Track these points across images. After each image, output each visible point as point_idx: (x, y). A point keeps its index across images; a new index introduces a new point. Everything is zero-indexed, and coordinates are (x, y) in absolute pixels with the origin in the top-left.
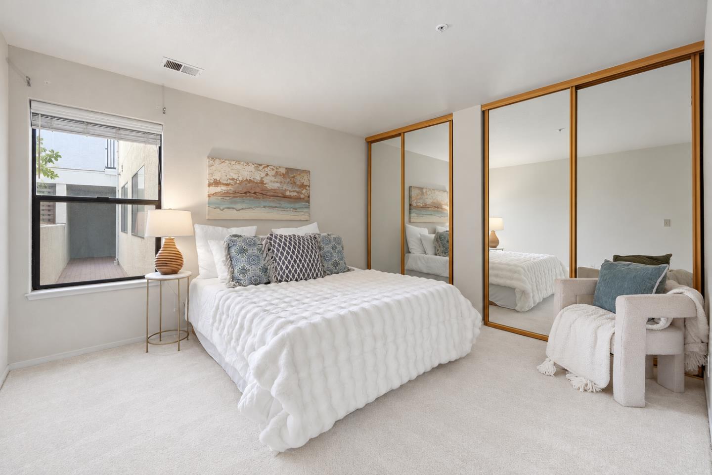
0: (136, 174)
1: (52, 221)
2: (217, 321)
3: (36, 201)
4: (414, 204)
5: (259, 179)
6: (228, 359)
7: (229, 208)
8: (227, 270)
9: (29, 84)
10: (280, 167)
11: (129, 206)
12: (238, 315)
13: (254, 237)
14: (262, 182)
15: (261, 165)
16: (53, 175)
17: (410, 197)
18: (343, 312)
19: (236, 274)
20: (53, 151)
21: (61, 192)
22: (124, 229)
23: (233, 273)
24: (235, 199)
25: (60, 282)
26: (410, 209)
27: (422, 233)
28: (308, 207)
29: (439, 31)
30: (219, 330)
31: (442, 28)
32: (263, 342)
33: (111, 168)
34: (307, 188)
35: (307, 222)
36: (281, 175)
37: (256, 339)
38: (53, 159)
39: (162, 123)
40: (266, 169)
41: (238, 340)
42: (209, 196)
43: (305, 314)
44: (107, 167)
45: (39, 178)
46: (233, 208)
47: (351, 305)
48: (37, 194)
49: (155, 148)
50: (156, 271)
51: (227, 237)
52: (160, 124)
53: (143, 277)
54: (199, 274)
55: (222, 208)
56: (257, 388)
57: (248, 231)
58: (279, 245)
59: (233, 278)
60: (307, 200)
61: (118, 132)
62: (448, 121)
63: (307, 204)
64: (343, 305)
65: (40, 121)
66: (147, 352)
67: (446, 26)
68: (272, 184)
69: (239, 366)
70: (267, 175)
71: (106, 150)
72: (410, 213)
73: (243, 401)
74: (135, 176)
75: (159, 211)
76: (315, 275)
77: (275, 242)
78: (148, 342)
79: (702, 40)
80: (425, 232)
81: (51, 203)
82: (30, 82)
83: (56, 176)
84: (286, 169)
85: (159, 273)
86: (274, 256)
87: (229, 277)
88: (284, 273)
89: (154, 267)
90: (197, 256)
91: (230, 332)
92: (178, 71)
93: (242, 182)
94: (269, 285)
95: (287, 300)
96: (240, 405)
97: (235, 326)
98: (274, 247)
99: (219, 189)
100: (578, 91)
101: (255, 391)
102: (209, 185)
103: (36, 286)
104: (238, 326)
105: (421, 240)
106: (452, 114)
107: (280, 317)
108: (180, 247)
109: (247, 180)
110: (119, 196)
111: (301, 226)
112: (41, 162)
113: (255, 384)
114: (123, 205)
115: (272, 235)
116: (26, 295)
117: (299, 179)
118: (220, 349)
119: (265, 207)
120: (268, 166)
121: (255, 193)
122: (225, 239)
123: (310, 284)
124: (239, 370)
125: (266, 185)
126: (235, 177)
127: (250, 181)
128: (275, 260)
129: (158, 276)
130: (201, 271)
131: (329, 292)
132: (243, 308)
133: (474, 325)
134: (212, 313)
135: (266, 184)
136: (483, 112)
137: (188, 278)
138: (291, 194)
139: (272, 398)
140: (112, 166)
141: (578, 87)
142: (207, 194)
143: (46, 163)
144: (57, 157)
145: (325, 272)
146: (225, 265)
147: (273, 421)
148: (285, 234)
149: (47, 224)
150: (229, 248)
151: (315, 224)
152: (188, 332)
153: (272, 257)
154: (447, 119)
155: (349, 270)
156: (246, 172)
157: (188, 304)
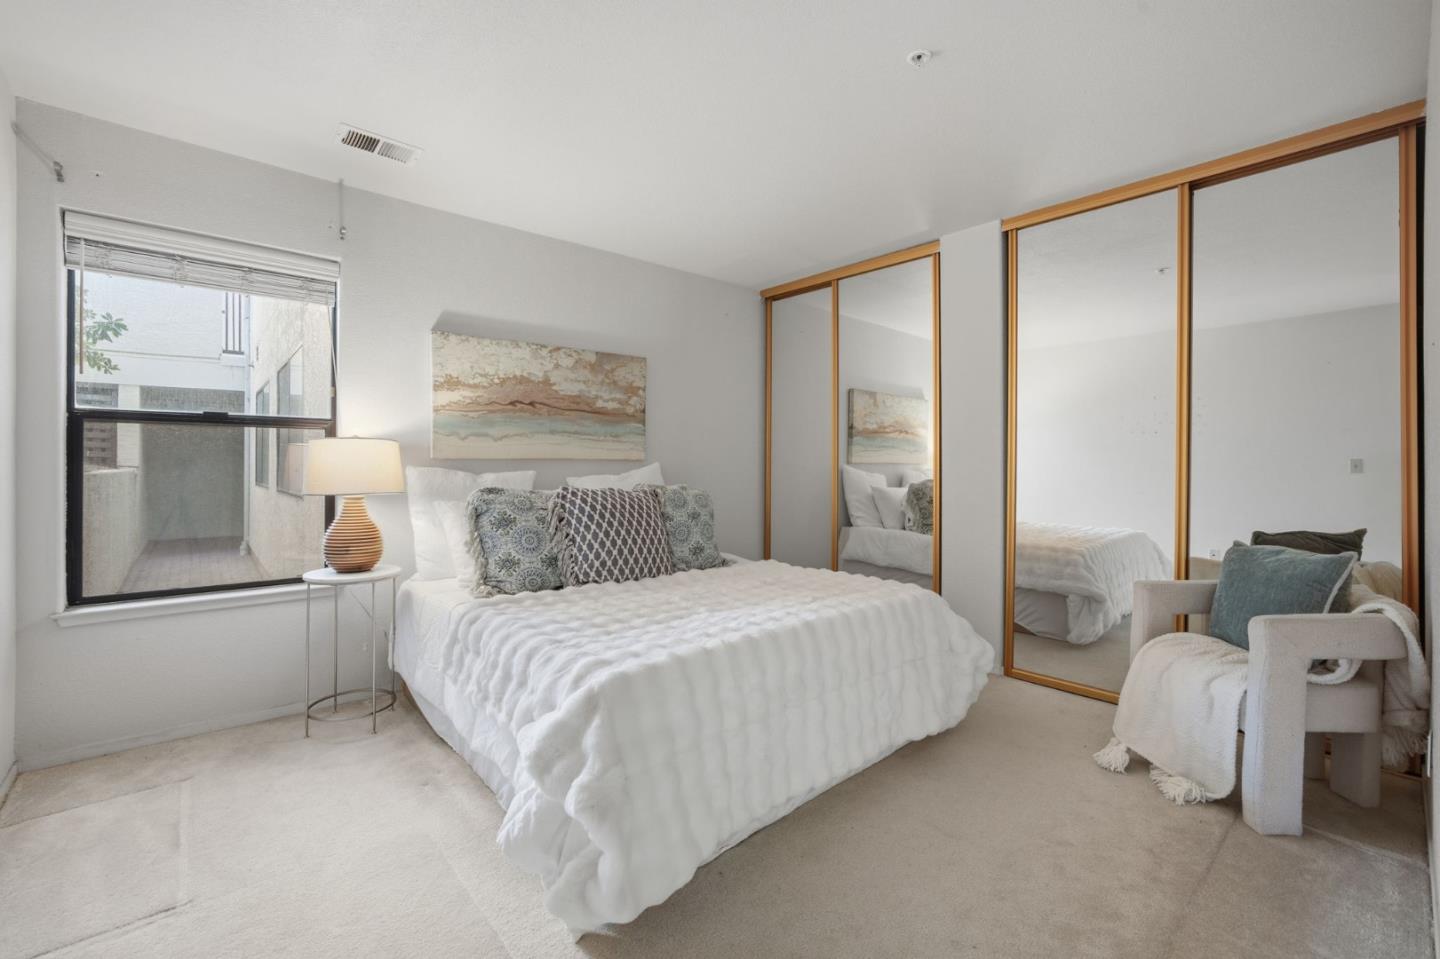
0: (286, 365)
1: (110, 460)
2: (454, 664)
3: (76, 422)
4: (858, 425)
5: (541, 374)
6: (476, 743)
7: (478, 435)
8: (474, 562)
9: (60, 177)
10: (583, 351)
11: (272, 432)
12: (498, 651)
13: (532, 492)
14: (547, 382)
15: (545, 347)
16: (109, 367)
17: (850, 411)
18: (710, 644)
19: (493, 569)
20: (109, 316)
21: (130, 401)
22: (261, 479)
23: (486, 565)
24: (491, 416)
25: (127, 590)
26: (850, 435)
27: (874, 486)
28: (643, 433)
29: (912, 63)
30: (459, 684)
31: (919, 57)
32: (549, 705)
33: (230, 352)
34: (641, 392)
35: (639, 463)
36: (585, 367)
37: (536, 697)
38: (110, 333)
39: (338, 259)
40: (555, 354)
41: (499, 700)
42: (436, 410)
43: (635, 648)
44: (224, 352)
45: (81, 372)
46: (486, 435)
47: (725, 630)
48: (77, 406)
49: (324, 310)
50: (326, 566)
51: (472, 496)
52: (335, 262)
53: (299, 580)
54: (416, 572)
55: (463, 436)
56: (537, 797)
57: (519, 481)
58: (582, 510)
59: (485, 579)
60: (640, 416)
61: (248, 277)
62: (929, 256)
63: (641, 425)
64: (712, 630)
65: (82, 252)
66: (307, 736)
67: (929, 54)
68: (567, 384)
69: (500, 756)
70: (557, 366)
71: (224, 315)
72: (849, 444)
73: (507, 828)
74: (284, 371)
75: (331, 441)
76: (654, 570)
77: (573, 503)
78: (309, 717)
79: (1421, 97)
80: (880, 481)
81: (107, 426)
82: (63, 172)
83: (115, 368)
84: (597, 353)
85: (330, 569)
86: (572, 532)
87: (477, 576)
88: (591, 566)
89: (323, 558)
90: (412, 533)
91: (483, 684)
92: (370, 153)
93: (503, 382)
94: (561, 591)
95: (598, 620)
96: (501, 836)
97: (493, 675)
98: (571, 513)
99: (455, 396)
100: (1195, 192)
101: (532, 804)
102: (437, 387)
103: (75, 598)
104: (498, 673)
105: (873, 499)
106: (938, 240)
107: (585, 654)
108: (376, 515)
109: (515, 377)
110: (251, 410)
111: (627, 470)
112: (85, 338)
113: (533, 790)
114: (259, 429)
115: (565, 489)
116: (53, 617)
117: (622, 375)
118: (459, 723)
119: (552, 432)
120: (558, 349)
121: (531, 404)
122: (469, 498)
123: (647, 589)
124: (500, 764)
125: (554, 388)
126: (491, 370)
127: (522, 380)
128: (573, 540)
129: (328, 575)
130: (421, 564)
131: (684, 604)
132: (507, 638)
133: (977, 669)
134: (442, 649)
135: (554, 384)
136: (1006, 235)
137: (394, 580)
138: (605, 405)
139: (567, 819)
140: (237, 349)
141: (1194, 185)
142: (432, 405)
143: (94, 342)
144: (118, 328)
145: (674, 565)
146: (468, 551)
147: (570, 867)
148: (594, 489)
149: (99, 469)
150: (477, 515)
151: (656, 466)
152: (393, 694)
153: (568, 535)
154: (927, 250)
155: (724, 563)
156: (512, 362)
157: (394, 634)
